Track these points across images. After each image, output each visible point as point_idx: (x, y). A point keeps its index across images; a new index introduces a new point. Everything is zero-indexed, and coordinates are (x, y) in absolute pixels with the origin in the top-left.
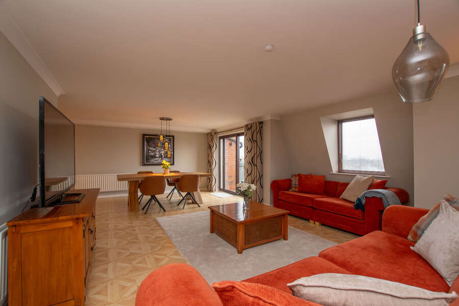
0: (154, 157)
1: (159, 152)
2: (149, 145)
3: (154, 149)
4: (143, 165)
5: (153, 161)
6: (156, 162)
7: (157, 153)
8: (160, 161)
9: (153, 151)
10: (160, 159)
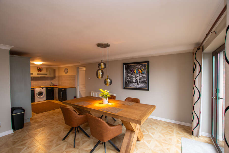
0: (132, 82)
1: (135, 78)
2: (127, 72)
3: (132, 75)
4: (123, 89)
5: (131, 85)
6: (133, 87)
7: (134, 79)
8: (136, 86)
9: (131, 77)
10: (136, 84)
